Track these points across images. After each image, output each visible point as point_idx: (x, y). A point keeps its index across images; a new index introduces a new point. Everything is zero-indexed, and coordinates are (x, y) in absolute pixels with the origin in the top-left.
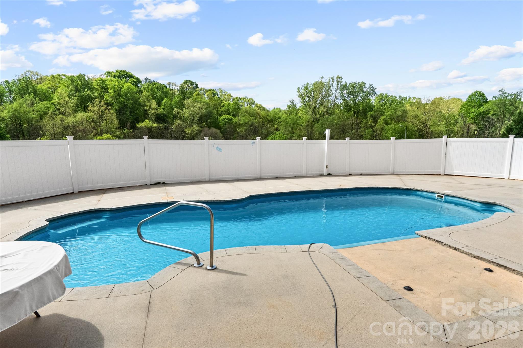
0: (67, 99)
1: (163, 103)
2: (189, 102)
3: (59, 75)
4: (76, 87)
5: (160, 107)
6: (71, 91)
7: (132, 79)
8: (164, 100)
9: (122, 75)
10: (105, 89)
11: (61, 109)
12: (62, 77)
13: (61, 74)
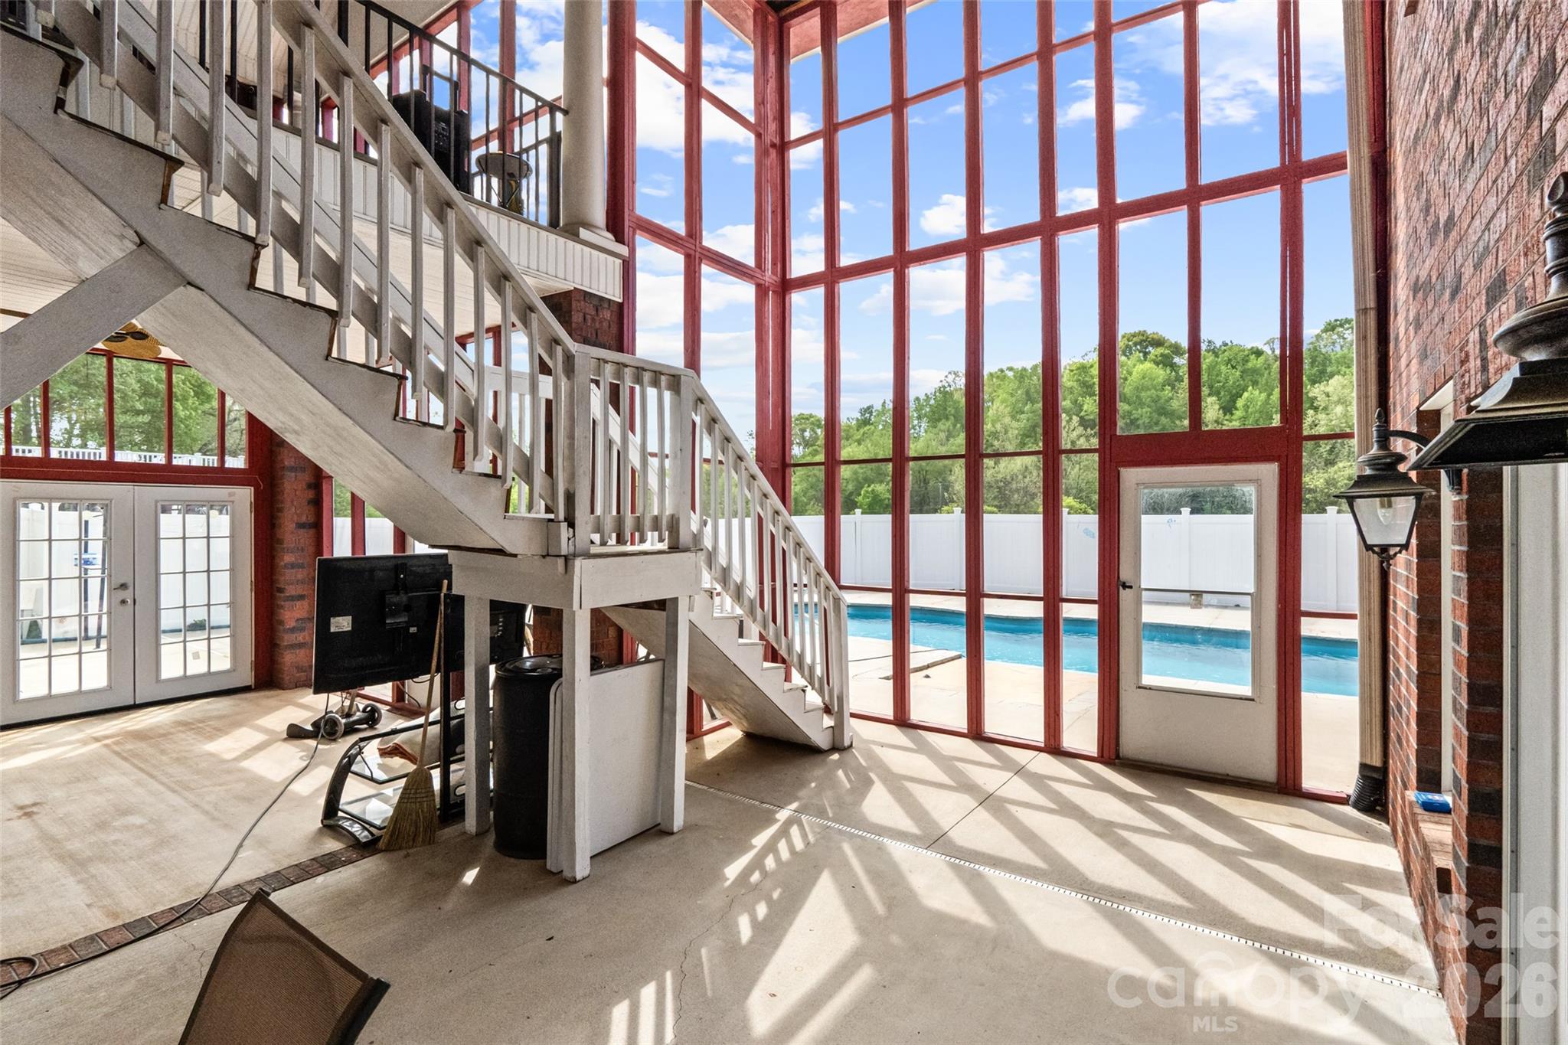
0: (1007, 420)
1: (1240, 403)
2: (1329, 389)
3: (1002, 371)
4: (1027, 393)
5: (1232, 414)
6: (1017, 401)
7: (1160, 350)
8: (1246, 395)
9: (1135, 344)
10: (1087, 387)
11: (996, 443)
12: (1007, 372)
13: (1004, 368)
